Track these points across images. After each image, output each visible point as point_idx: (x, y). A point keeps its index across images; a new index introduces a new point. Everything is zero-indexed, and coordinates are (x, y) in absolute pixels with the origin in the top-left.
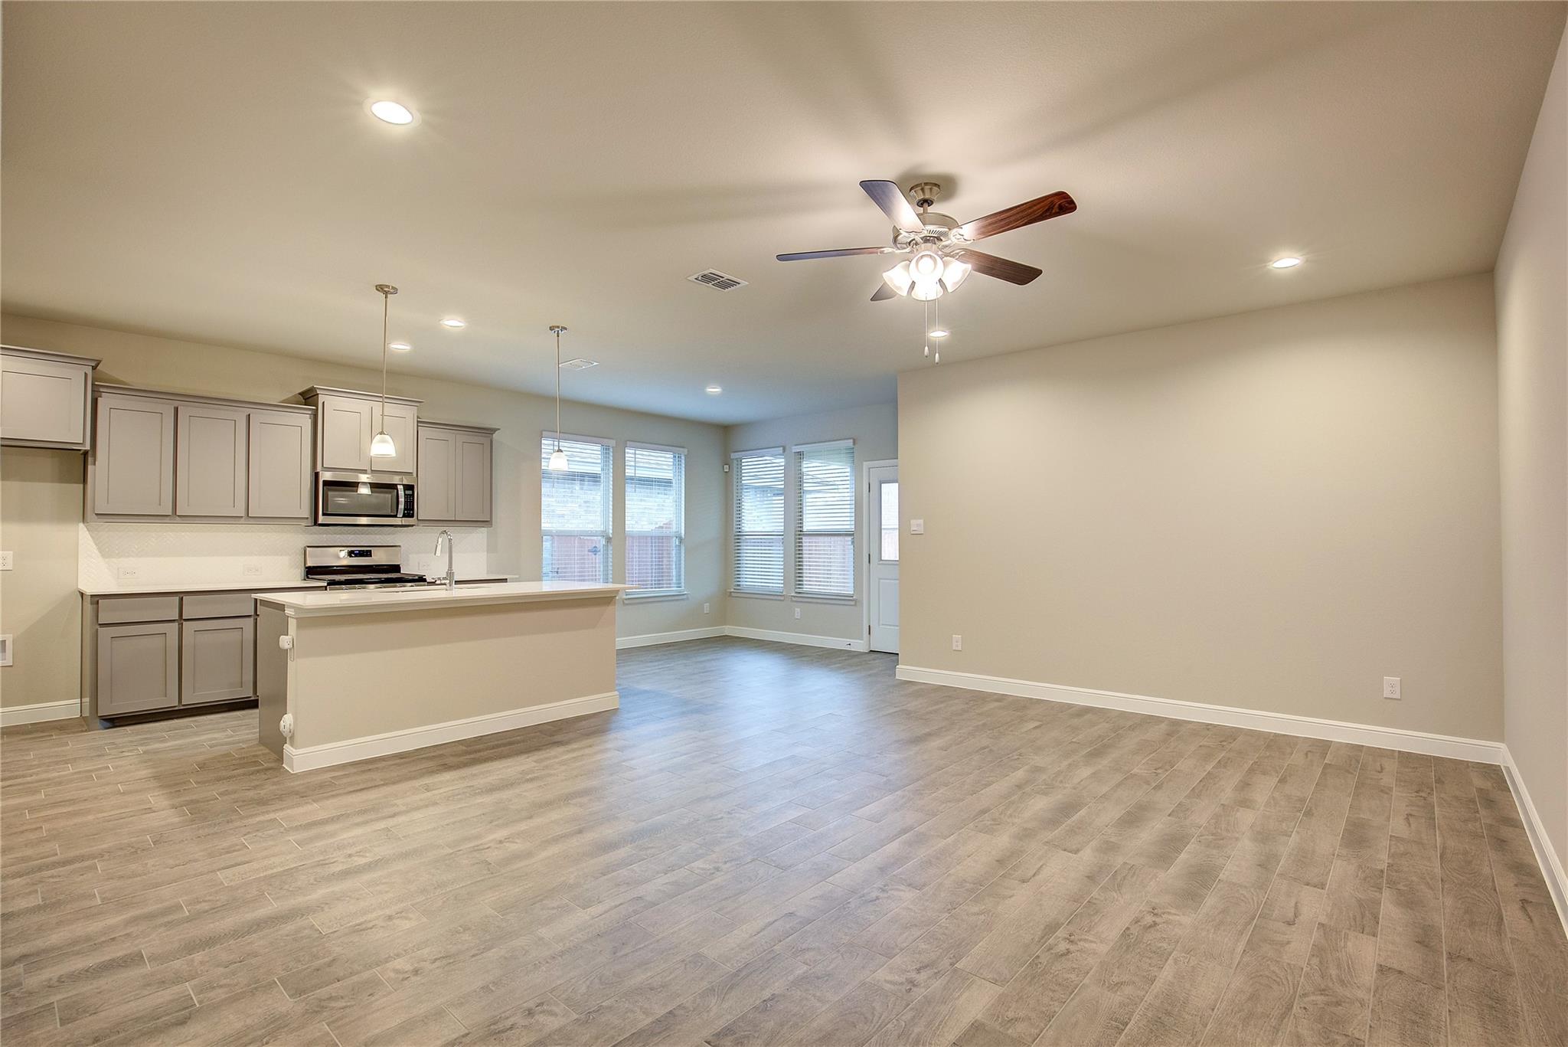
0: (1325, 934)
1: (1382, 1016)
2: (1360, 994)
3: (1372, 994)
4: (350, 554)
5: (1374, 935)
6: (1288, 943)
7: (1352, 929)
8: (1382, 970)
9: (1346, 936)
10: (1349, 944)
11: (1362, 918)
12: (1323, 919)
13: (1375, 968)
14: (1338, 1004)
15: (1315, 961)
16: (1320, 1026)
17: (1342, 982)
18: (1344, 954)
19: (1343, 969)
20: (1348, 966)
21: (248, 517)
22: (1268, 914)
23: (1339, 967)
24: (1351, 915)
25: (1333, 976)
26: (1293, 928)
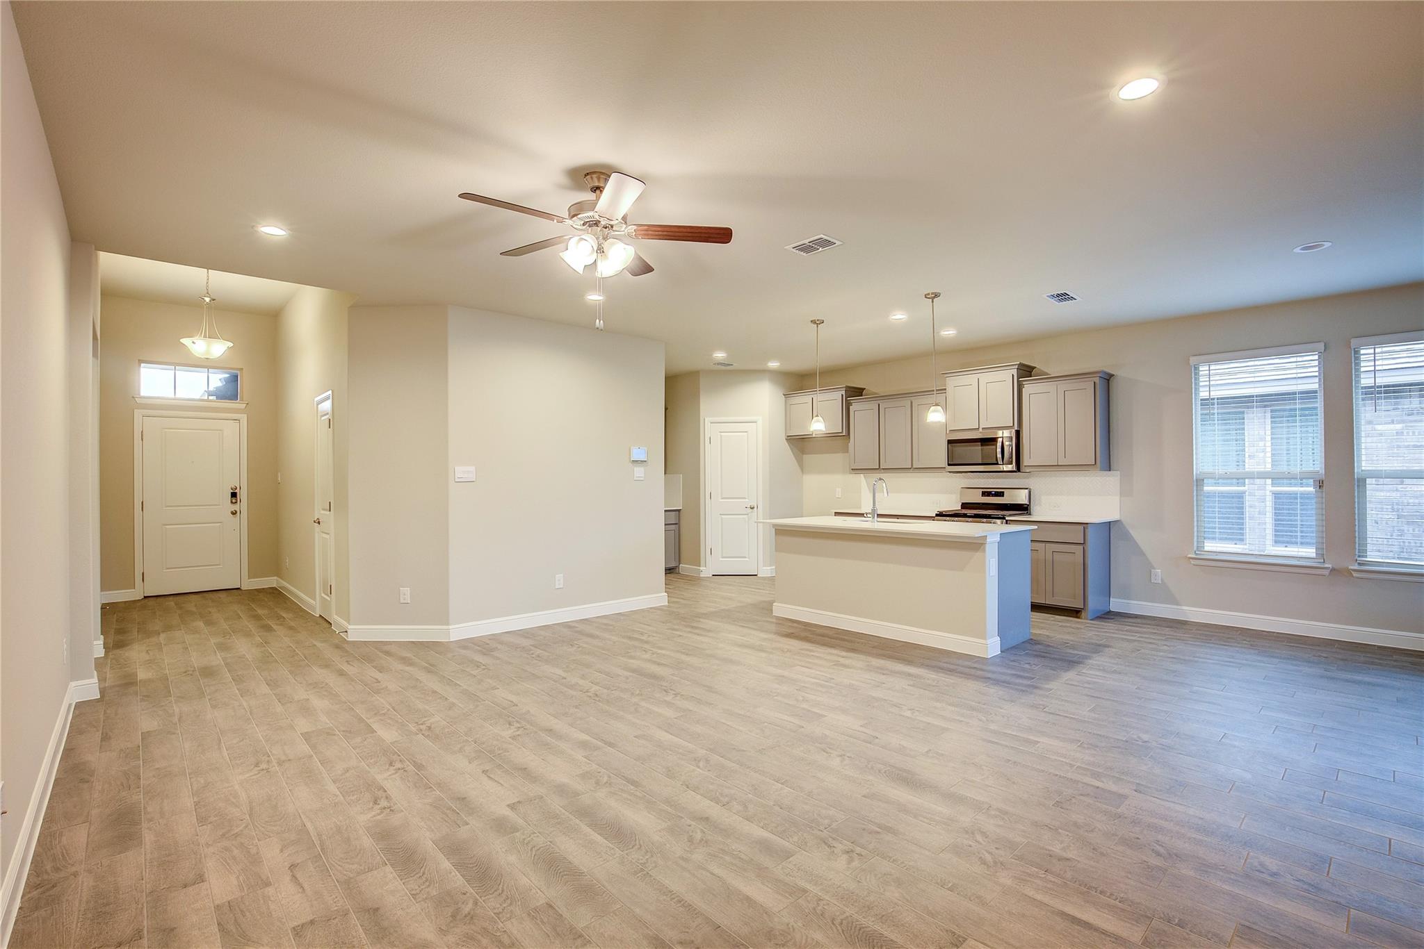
0: (260, 877)
1: (192, 846)
2: (211, 850)
3: (203, 855)
4: (984, 494)
5: (218, 907)
6: (282, 851)
7: (240, 899)
8: (201, 878)
9: (242, 889)
10: (235, 882)
11: (235, 920)
12: (270, 891)
13: (207, 876)
14: (223, 835)
15: (254, 851)
16: (228, 818)
17: (226, 849)
18: (236, 871)
19: (231, 858)
20: (228, 864)
21: (912, 469)
22: (316, 862)
23: (234, 858)
24: (248, 914)
25: (235, 849)
26: (287, 865)
